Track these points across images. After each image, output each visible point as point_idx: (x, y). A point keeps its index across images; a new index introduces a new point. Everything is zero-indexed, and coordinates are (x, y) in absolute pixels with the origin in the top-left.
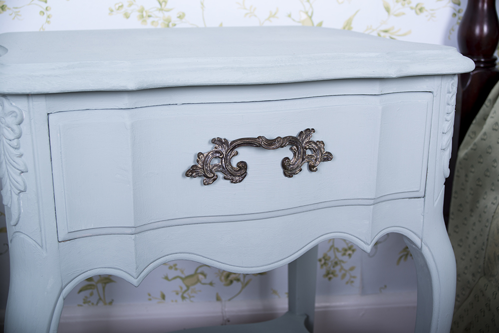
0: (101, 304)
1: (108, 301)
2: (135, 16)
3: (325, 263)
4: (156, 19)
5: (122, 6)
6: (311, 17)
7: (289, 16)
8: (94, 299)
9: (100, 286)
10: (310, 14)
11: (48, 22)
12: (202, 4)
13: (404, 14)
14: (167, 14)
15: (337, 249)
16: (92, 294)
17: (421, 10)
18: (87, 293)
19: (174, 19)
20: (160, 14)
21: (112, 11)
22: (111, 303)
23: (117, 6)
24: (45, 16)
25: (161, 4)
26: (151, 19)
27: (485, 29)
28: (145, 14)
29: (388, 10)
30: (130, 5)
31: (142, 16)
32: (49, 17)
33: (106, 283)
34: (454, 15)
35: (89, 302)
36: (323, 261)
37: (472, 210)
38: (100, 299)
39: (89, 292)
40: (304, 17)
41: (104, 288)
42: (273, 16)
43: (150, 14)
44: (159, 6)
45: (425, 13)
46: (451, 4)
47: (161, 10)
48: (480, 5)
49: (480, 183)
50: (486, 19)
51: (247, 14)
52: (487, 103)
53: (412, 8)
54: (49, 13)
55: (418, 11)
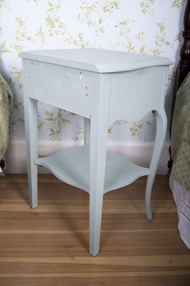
0: (56, 140)
1: (58, 139)
2: (72, 43)
3: (132, 130)
4: (79, 44)
5: (68, 39)
6: (130, 45)
7: (123, 44)
8: (54, 138)
9: (56, 134)
10: (130, 44)
11: (44, 44)
12: (94, 40)
13: (162, 45)
14: (82, 43)
15: (137, 125)
16: (53, 136)
17: (168, 44)
18: (52, 136)
19: (85, 44)
20: (80, 43)
21: (65, 41)
22: (59, 140)
23: (66, 39)
24: (43, 42)
25: (81, 39)
26: (77, 44)
27: (189, 51)
28: (75, 42)
29: (157, 43)
30: (71, 39)
31: (75, 43)
32: (44, 42)
33: (58, 133)
34: (180, 46)
35: (52, 139)
36: (131, 129)
37: (179, 112)
38: (56, 138)
39: (52, 135)
40: (128, 45)
41: (57, 135)
42: (118, 44)
43: (77, 42)
44: (80, 40)
45: (170, 45)
46: (179, 42)
47: (81, 41)
48: (187, 43)
49: (182, 103)
50: (189, 48)
51: (109, 43)
52: (187, 76)
53: (165, 43)
54: (44, 41)
55: (167, 44)
